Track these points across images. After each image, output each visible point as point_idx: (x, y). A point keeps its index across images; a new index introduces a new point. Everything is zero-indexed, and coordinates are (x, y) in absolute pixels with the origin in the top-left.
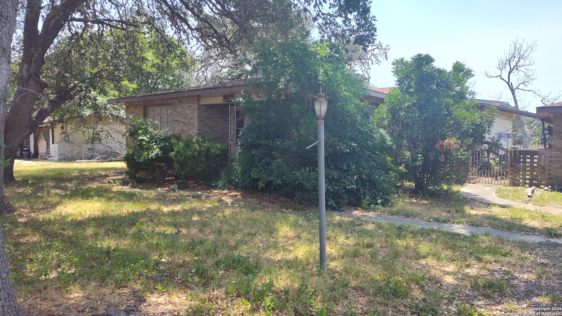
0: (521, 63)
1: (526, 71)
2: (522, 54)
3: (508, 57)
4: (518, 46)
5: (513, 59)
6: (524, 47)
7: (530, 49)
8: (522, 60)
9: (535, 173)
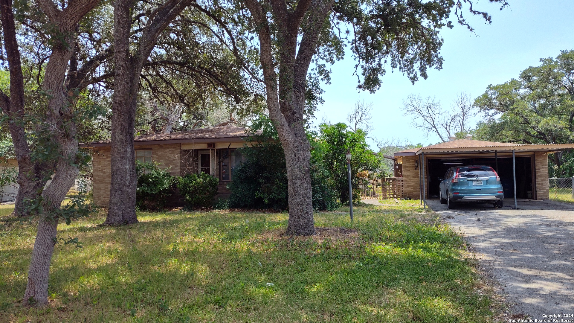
0: (363, 118)
1: (367, 123)
2: (363, 111)
3: (354, 113)
4: (360, 104)
5: (357, 114)
6: (365, 107)
7: (369, 108)
8: (364, 116)
9: (396, 191)
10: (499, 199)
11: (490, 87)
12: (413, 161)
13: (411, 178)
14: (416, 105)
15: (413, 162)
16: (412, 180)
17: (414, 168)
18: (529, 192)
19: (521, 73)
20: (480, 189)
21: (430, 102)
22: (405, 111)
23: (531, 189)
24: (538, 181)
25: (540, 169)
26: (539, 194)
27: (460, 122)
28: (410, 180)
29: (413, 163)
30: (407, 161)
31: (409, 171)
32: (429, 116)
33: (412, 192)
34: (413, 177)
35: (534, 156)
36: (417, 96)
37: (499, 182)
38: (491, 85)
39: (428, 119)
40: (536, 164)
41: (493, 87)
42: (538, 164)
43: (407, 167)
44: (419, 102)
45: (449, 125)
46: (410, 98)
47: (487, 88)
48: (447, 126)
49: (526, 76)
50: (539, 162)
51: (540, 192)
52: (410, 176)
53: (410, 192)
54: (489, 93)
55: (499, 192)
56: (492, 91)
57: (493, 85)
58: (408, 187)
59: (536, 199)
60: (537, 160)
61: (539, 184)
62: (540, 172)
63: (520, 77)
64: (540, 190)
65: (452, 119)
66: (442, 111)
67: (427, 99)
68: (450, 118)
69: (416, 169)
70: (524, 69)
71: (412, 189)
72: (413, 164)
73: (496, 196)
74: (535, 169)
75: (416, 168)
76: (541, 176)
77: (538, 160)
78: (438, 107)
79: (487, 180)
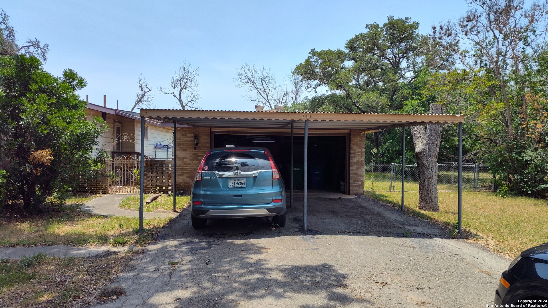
0: (188, 84)
1: (192, 91)
2: (189, 76)
3: (179, 78)
4: (186, 69)
7: (194, 73)
9: (164, 181)
10: (274, 214)
11: (313, 53)
12: (192, 135)
13: (188, 160)
14: (250, 77)
15: (191, 137)
16: (189, 164)
17: (192, 147)
18: (342, 183)
19: (347, 42)
20: (241, 196)
21: (265, 74)
22: (239, 82)
23: (344, 179)
24: (353, 170)
25: (355, 154)
26: (353, 186)
27: (292, 98)
28: (186, 164)
29: (192, 139)
30: (183, 135)
31: (186, 150)
32: (264, 90)
33: (188, 183)
34: (191, 160)
35: (349, 135)
36: (252, 66)
37: (276, 182)
38: (314, 50)
39: (262, 94)
40: (352, 146)
41: (316, 52)
42: (353, 146)
43: (183, 144)
44: (254, 74)
45: (281, 100)
46: (244, 68)
47: (310, 53)
48: (279, 101)
49: (352, 45)
50: (355, 144)
51: (354, 185)
52: (185, 158)
53: (186, 183)
54: (312, 60)
55: (275, 201)
56: (315, 58)
57: (316, 50)
58: (182, 174)
59: (349, 194)
60: (352, 141)
61: (354, 174)
62: (355, 157)
63: (346, 47)
64: (355, 181)
65: (285, 94)
66: (277, 85)
67: (262, 71)
68: (283, 93)
69: (195, 149)
70: (350, 38)
71: (188, 177)
72: (191, 141)
73: (268, 209)
74: (350, 154)
75: (196, 146)
76: (356, 163)
77: (355, 141)
78: (272, 81)
79: (255, 178)
